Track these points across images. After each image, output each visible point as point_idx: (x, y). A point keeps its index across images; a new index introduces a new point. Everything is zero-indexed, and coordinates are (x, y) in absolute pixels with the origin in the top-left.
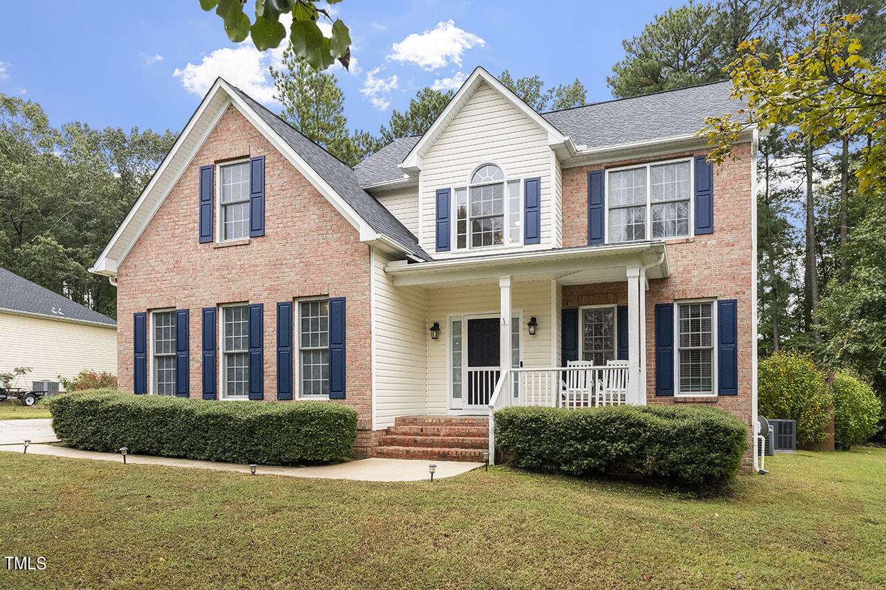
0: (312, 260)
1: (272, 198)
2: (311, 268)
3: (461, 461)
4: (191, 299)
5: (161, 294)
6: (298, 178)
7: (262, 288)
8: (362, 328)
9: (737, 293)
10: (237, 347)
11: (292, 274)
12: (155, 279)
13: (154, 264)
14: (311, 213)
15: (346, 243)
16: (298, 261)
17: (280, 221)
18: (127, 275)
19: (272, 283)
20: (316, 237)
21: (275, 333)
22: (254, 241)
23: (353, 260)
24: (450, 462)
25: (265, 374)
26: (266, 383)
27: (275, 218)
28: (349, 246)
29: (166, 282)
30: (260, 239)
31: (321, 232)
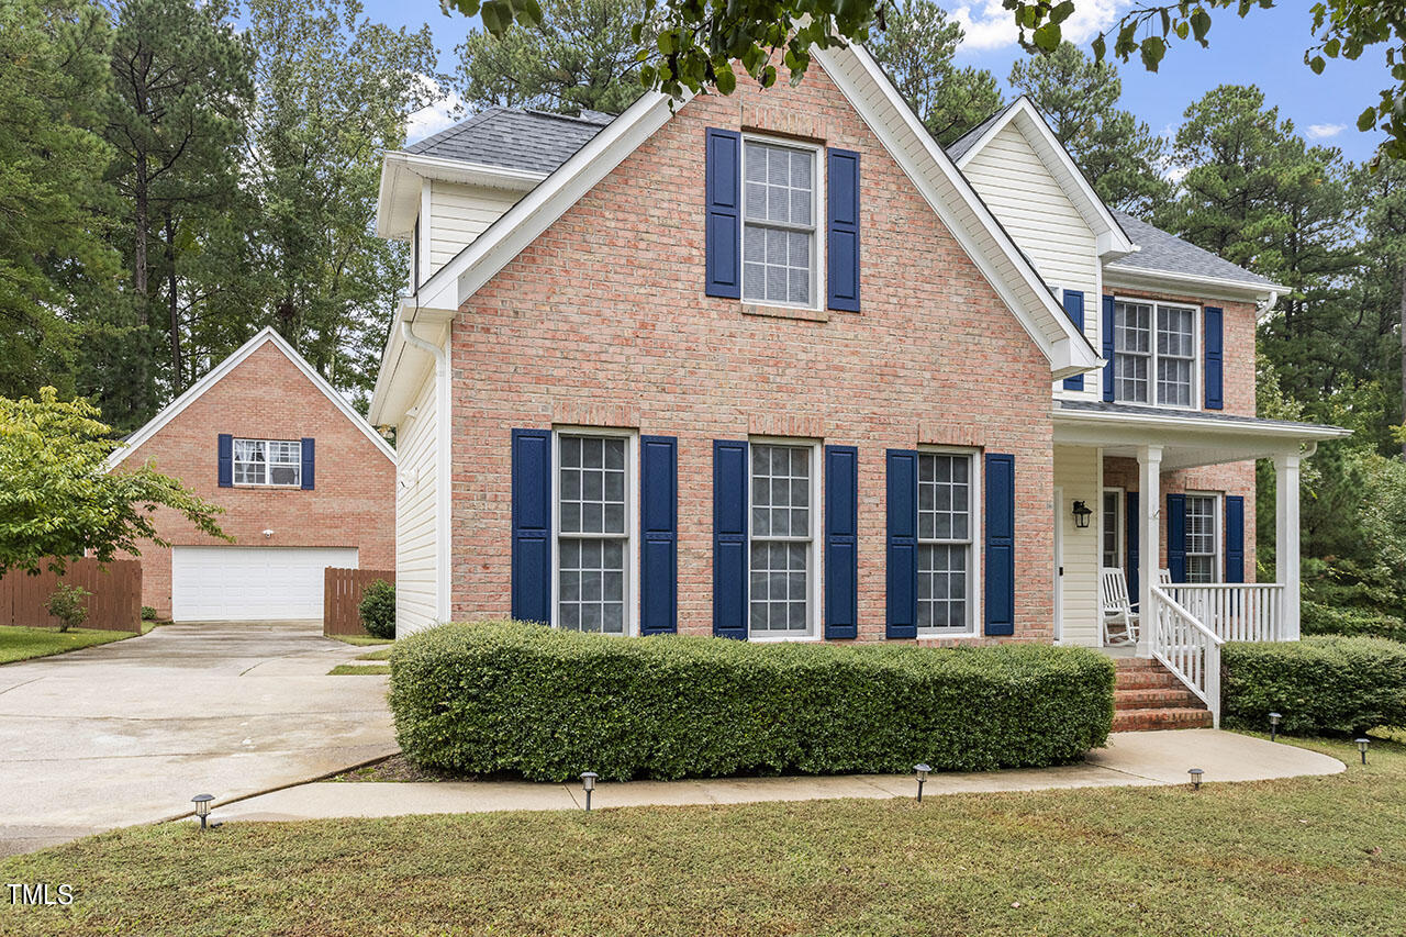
0: (954, 378)
1: (872, 241)
2: (954, 393)
3: (1181, 728)
4: (681, 414)
5: (598, 392)
6: (927, 216)
7: (854, 417)
8: (1040, 512)
9: (1243, 489)
10: (778, 529)
11: (919, 398)
12: (578, 355)
13: (575, 318)
14: (953, 290)
15: (1015, 360)
16: (928, 375)
17: (891, 290)
18: (487, 331)
19: (876, 410)
20: (962, 338)
21: (883, 507)
22: (837, 317)
23: (1027, 392)
24: (1166, 731)
25: (860, 588)
26: (862, 605)
27: (881, 282)
28: (1019, 366)
29: (610, 366)
30: (849, 317)
31: (971, 330)
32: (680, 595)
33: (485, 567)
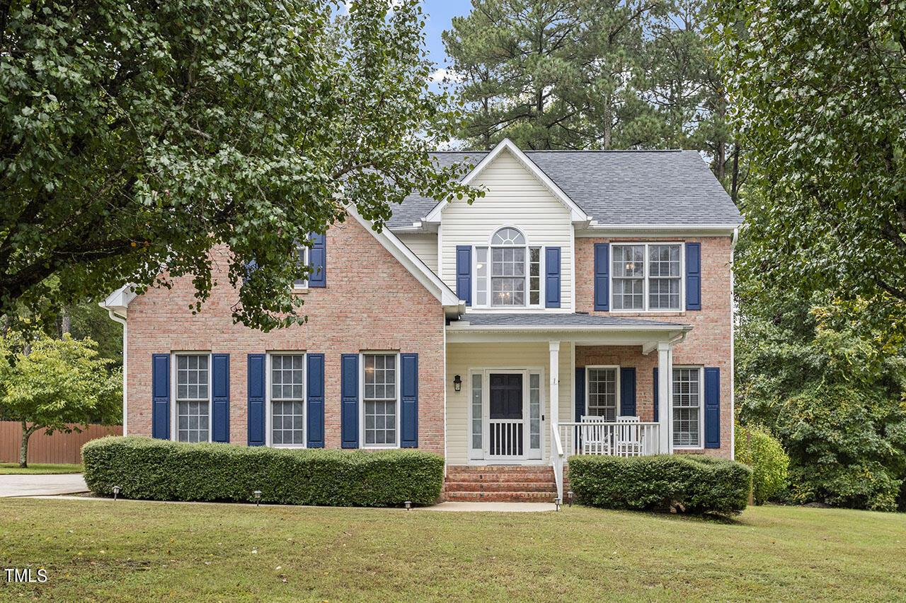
0: (381, 316)
1: (333, 251)
2: (380, 323)
3: (533, 502)
4: (232, 343)
5: (192, 335)
6: (365, 235)
7: (323, 339)
8: (435, 383)
9: (720, 362)
10: (285, 395)
11: (359, 327)
12: (183, 319)
13: (181, 303)
14: (380, 271)
15: (419, 303)
16: (365, 315)
17: (344, 275)
18: (142, 312)
19: (335, 334)
20: (385, 294)
21: (339, 382)
22: (313, 290)
23: (427, 320)
24: (522, 503)
25: (326, 423)
26: (327, 432)
27: (338, 271)
28: (423, 306)
29: (198, 323)
30: (320, 290)
31: (391, 290)
32: (231, 427)
33: (141, 414)
